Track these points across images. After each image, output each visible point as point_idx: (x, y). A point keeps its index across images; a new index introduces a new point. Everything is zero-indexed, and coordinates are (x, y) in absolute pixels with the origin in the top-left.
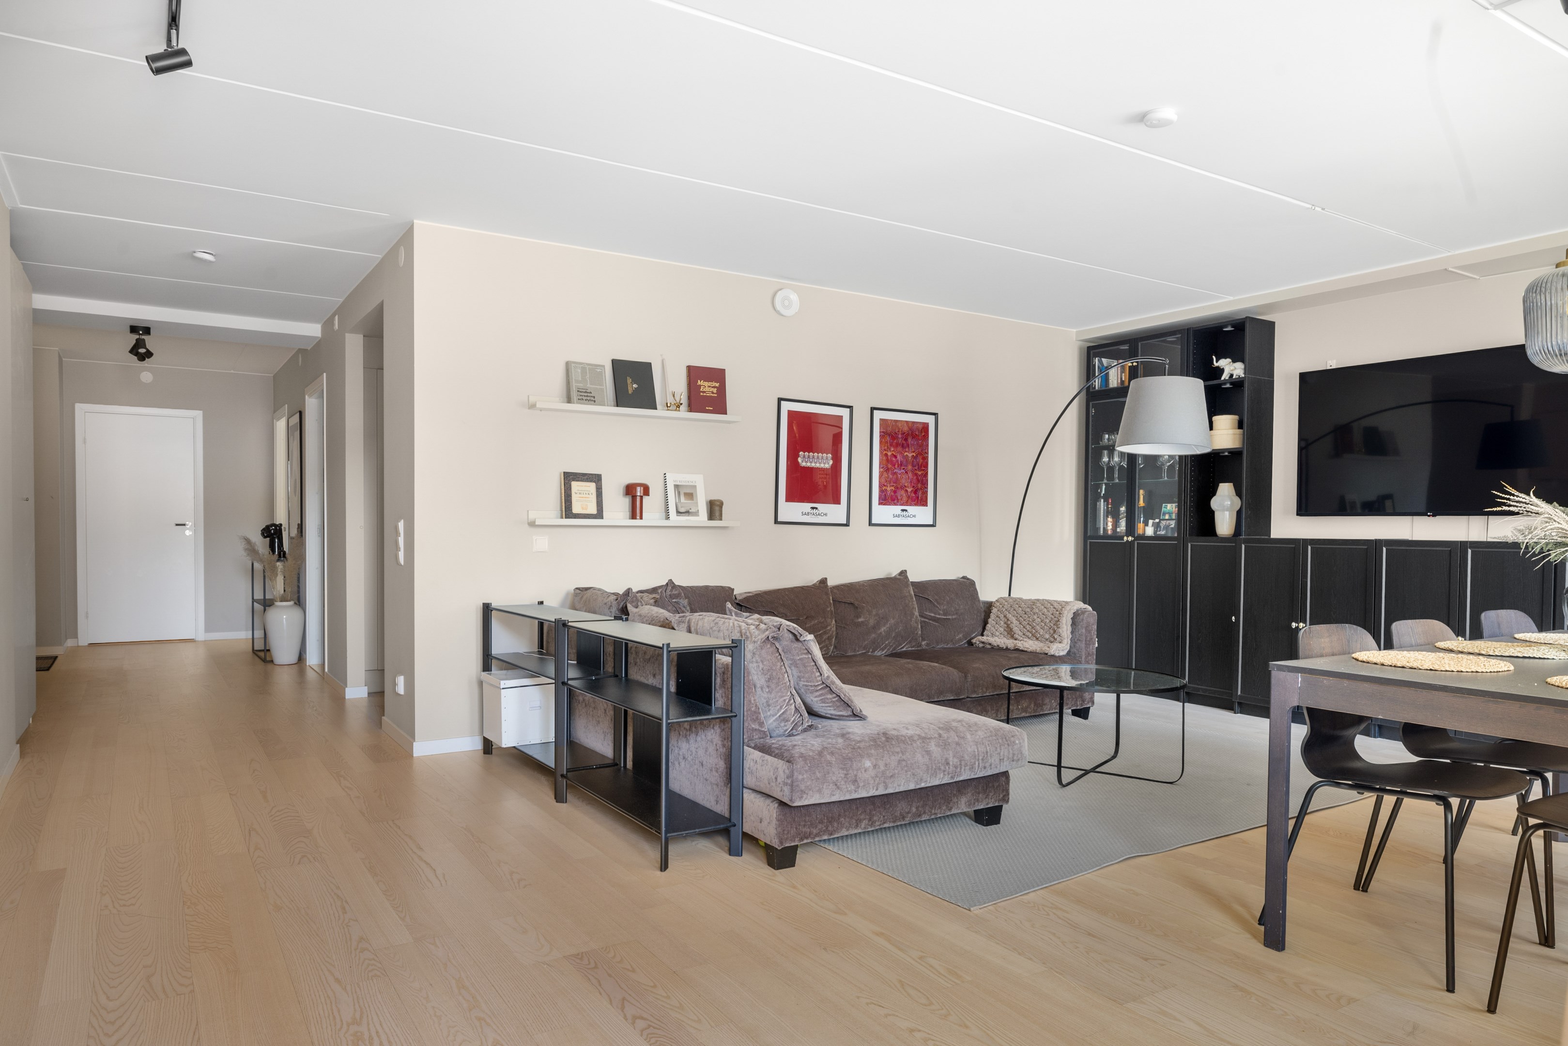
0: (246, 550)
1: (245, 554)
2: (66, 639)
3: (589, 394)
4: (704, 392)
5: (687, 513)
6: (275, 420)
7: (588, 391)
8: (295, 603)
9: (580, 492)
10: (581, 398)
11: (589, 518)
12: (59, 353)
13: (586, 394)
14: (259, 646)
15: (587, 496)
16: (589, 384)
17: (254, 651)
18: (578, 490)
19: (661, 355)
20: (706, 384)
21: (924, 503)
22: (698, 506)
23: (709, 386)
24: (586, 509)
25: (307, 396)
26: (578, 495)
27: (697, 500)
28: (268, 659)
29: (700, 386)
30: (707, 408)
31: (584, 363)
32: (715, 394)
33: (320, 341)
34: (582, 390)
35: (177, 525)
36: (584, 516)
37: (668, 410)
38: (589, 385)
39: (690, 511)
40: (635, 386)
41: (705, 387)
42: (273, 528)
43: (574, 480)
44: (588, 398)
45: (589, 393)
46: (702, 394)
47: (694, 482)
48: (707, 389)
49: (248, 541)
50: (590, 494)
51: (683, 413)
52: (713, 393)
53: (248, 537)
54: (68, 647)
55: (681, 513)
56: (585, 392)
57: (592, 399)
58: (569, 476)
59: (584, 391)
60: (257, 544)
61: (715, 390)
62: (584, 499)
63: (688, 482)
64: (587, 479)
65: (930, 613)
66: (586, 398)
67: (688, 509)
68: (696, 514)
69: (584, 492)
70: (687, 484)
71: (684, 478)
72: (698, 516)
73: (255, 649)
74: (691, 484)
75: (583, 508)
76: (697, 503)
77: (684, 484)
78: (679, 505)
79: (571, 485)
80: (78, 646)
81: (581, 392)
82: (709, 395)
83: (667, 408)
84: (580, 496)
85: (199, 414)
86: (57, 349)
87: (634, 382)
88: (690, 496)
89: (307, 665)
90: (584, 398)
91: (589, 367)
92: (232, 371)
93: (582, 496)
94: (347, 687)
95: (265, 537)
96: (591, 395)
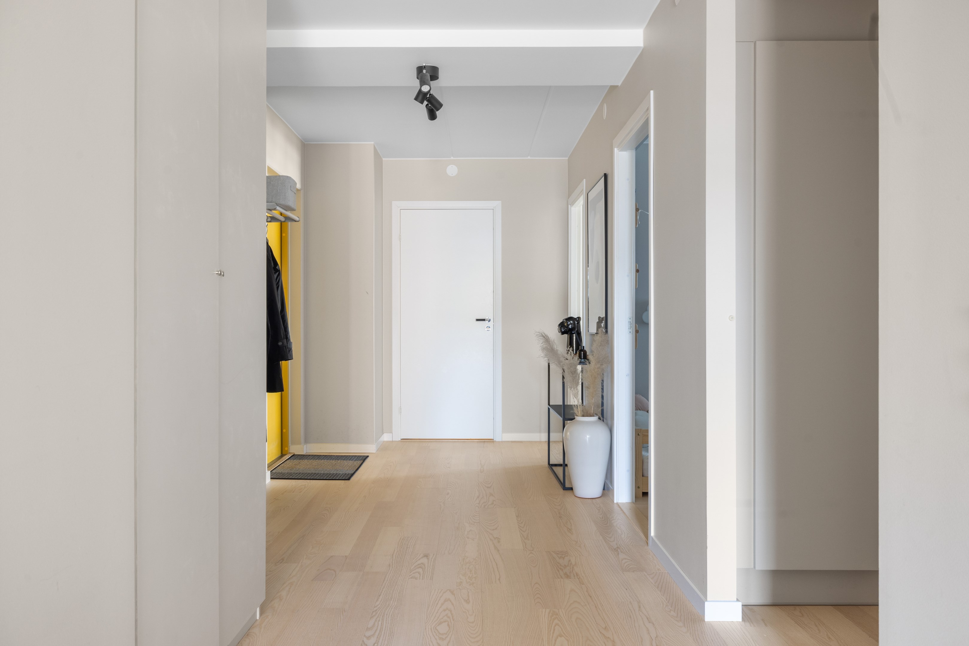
0: (543, 349)
1: (543, 355)
2: (383, 433)
6: (569, 206)
8: (599, 418)
12: (374, 146)
14: (557, 458)
17: (551, 466)
25: (616, 149)
28: (567, 485)
33: (643, 50)
35: (478, 320)
42: (571, 322)
49: (546, 339)
53: (546, 333)
54: (384, 441)
60: (556, 342)
73: (551, 463)
80: (392, 441)
85: (497, 204)
86: (373, 143)
89: (615, 502)
92: (529, 158)
94: (707, 601)
95: (563, 333)
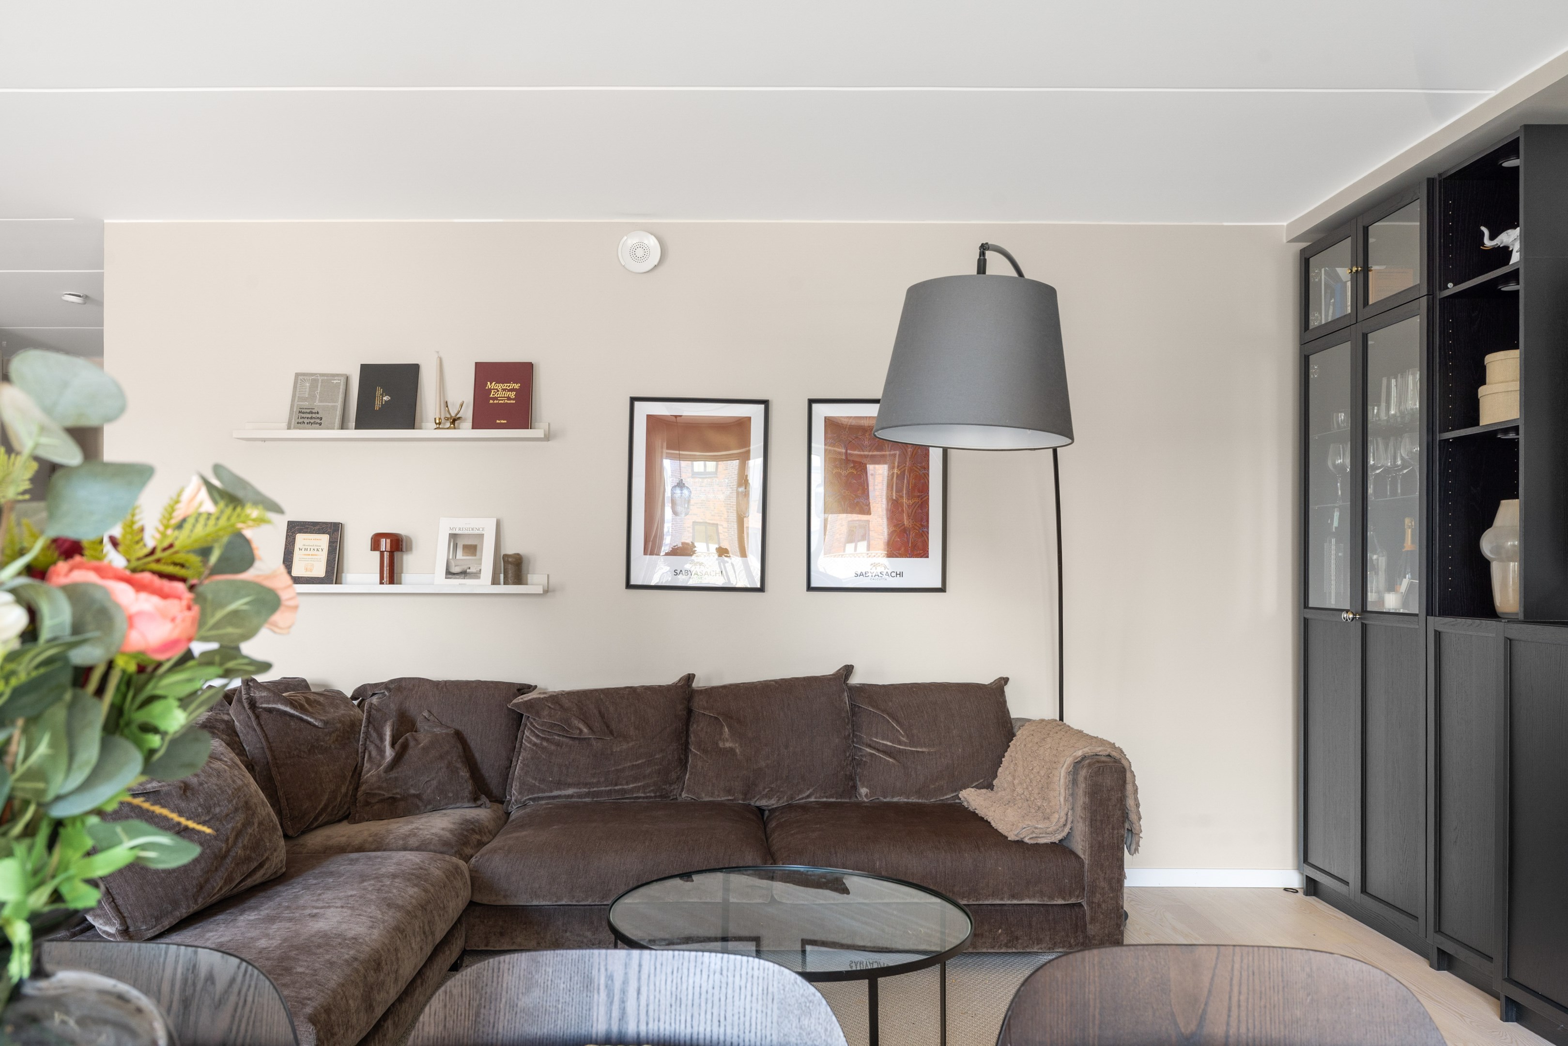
3: (314, 415)
4: (496, 398)
5: (464, 574)
7: (313, 411)
9: (306, 547)
10: (302, 420)
11: (313, 583)
13: (310, 416)
15: (316, 552)
16: (317, 401)
18: (304, 545)
19: (438, 352)
20: (500, 386)
21: (923, 552)
22: (481, 564)
23: (504, 390)
24: (311, 571)
26: (303, 552)
27: (481, 555)
29: (490, 390)
30: (498, 421)
31: (316, 374)
32: (513, 399)
34: (305, 411)
36: (307, 580)
37: (439, 428)
38: (317, 403)
39: (468, 570)
40: (386, 398)
41: (498, 391)
43: (301, 531)
44: (312, 421)
45: (315, 413)
46: (491, 401)
47: (481, 529)
48: (500, 394)
50: (320, 550)
51: (466, 430)
52: (509, 398)
55: (454, 574)
56: (310, 413)
57: (318, 421)
58: (294, 527)
59: (308, 411)
61: (512, 395)
62: (310, 557)
63: (473, 529)
64: (319, 529)
65: (883, 739)
66: (309, 421)
67: (465, 567)
68: (476, 575)
69: (312, 548)
70: (471, 532)
71: (465, 525)
72: (479, 578)
74: (477, 532)
75: (306, 570)
76: (481, 559)
77: (466, 532)
78: (453, 563)
79: (295, 539)
81: (304, 413)
82: (503, 402)
83: (435, 426)
84: (306, 552)
87: (386, 392)
88: (472, 549)
90: (306, 421)
91: (323, 378)
93: (308, 552)
96: (318, 416)
